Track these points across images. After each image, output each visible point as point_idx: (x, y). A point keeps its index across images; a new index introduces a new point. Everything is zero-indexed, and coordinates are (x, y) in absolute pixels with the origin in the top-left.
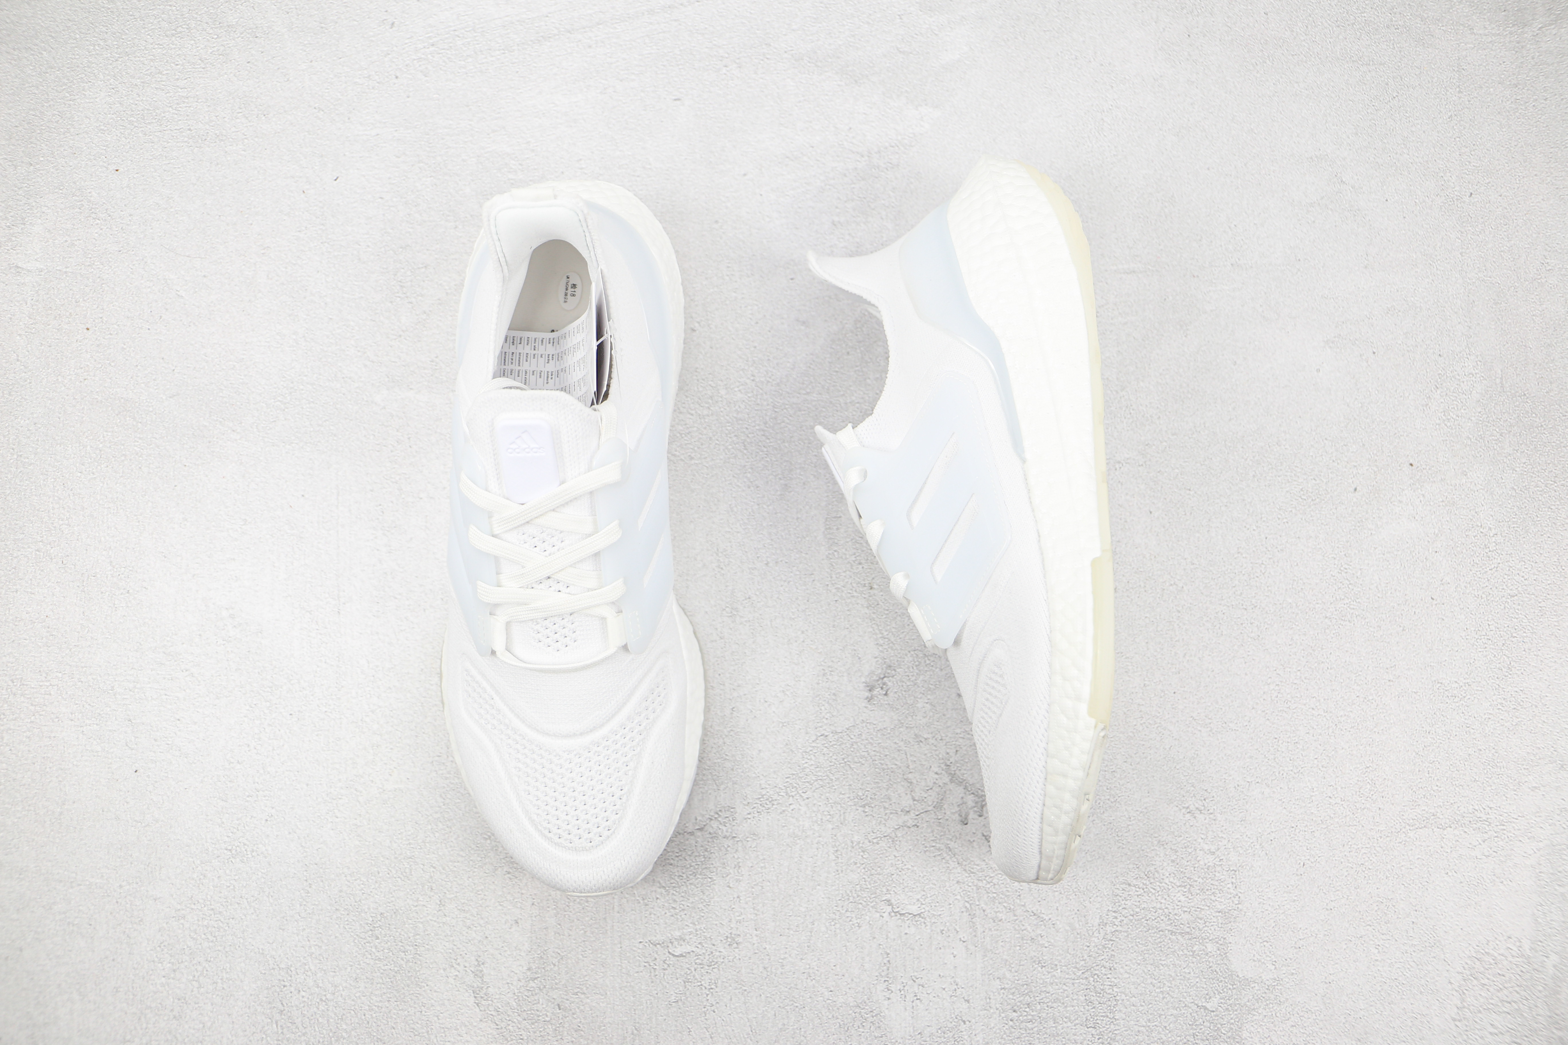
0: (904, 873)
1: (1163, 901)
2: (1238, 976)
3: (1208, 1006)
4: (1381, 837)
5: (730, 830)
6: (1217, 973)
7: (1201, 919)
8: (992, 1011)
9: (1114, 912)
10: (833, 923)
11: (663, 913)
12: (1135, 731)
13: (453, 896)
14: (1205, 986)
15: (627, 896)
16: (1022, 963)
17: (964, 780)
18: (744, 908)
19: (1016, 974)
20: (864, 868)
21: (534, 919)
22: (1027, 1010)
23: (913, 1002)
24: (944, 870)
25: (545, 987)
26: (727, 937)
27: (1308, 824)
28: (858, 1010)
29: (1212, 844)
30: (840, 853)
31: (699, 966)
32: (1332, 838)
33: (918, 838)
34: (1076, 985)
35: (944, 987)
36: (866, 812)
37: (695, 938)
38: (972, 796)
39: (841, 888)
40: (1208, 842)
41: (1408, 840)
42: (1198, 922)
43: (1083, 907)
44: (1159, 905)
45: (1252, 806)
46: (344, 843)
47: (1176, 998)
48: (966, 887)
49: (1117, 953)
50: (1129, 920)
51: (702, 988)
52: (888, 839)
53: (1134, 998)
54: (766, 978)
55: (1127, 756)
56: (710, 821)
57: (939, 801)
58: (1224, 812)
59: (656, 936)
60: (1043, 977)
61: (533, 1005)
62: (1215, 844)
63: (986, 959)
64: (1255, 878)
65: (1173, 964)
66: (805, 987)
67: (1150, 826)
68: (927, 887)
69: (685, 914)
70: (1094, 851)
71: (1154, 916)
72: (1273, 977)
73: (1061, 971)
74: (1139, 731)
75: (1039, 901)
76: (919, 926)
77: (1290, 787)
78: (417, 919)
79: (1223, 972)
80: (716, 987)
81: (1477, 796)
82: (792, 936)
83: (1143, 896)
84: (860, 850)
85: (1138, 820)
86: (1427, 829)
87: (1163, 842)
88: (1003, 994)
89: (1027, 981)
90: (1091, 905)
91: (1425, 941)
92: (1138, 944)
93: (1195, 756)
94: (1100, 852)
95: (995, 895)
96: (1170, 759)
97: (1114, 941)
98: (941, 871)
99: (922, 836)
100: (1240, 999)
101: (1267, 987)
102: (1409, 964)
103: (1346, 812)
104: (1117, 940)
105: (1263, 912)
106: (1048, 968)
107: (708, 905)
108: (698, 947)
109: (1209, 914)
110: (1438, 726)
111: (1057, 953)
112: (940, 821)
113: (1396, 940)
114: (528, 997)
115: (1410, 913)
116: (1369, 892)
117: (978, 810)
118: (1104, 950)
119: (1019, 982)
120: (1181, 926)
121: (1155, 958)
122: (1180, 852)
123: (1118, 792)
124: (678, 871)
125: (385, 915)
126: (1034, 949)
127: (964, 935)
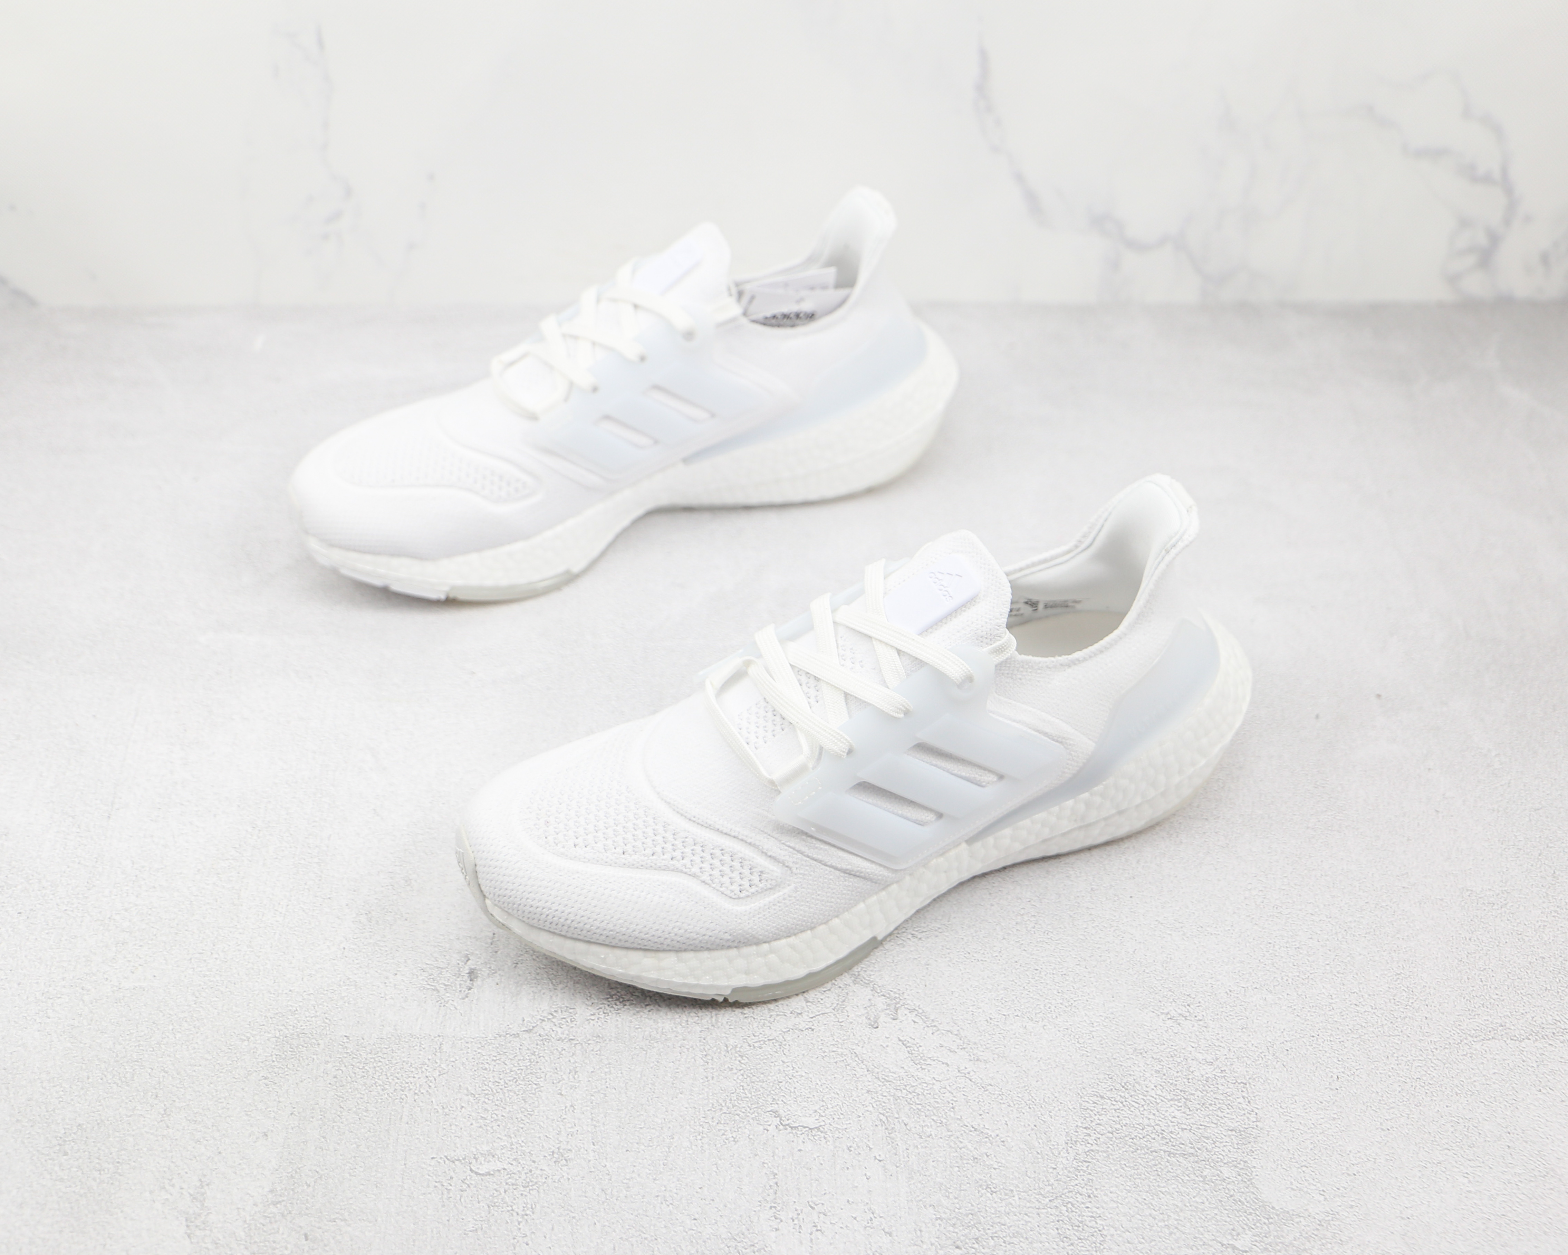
0: (795, 1080)
1: (1151, 1117)
2: (1273, 1208)
3: (1238, 1244)
4: (1436, 1049)
5: (566, 1032)
6: (1243, 1204)
7: (1207, 1138)
8: (925, 1247)
9: (1086, 1128)
10: (699, 1137)
11: (469, 1123)
12: (1086, 934)
13: (185, 1104)
14: (1228, 1219)
15: (421, 1104)
16: (963, 1187)
17: (872, 982)
18: (579, 1119)
19: (956, 1201)
20: (743, 1075)
21: (290, 1131)
22: (976, 1246)
23: (811, 1234)
24: (849, 1078)
25: (290, 1213)
26: (553, 1152)
27: (1334, 1033)
28: (733, 1243)
29: (1207, 1054)
30: (710, 1058)
31: (511, 1187)
32: (1370, 1049)
33: (814, 1042)
34: (1042, 1216)
35: (854, 1216)
36: (745, 1014)
37: (509, 1153)
38: (883, 997)
39: (710, 1097)
40: (1201, 1051)
41: (1474, 1052)
42: (1205, 1142)
43: (1042, 1122)
44: (1146, 1122)
45: (1253, 1012)
46: (50, 1045)
47: (1189, 1234)
48: (880, 1097)
49: (1096, 1177)
50: (1107, 1138)
51: (512, 1214)
52: (773, 1043)
53: (1127, 1233)
54: (603, 1202)
55: (1080, 959)
56: (541, 1023)
57: (840, 1003)
58: (1218, 1019)
59: (455, 1151)
60: (995, 1205)
61: (270, 1234)
62: (1211, 1054)
63: (912, 1182)
64: (1274, 1091)
65: (1177, 1192)
66: (659, 1214)
67: (1120, 1032)
68: (828, 1096)
69: (499, 1126)
70: (1049, 1059)
71: (1141, 1134)
72: (1324, 1210)
73: (1020, 1198)
74: (1092, 934)
75: (981, 1115)
76: (818, 1142)
77: (1300, 993)
78: (128, 1131)
79: (1251, 1202)
80: (533, 1213)
81: (1554, 1006)
82: (642, 1152)
83: (1122, 1110)
84: (737, 1055)
85: (1104, 1026)
86: (1497, 1041)
87: (1140, 1050)
88: (940, 1224)
89: (973, 1210)
90: (1053, 1120)
91: (1533, 1169)
92: (1124, 1166)
93: (1169, 960)
94: (1057, 1060)
95: (920, 1107)
96: (1136, 962)
97: (1089, 1162)
98: (845, 1078)
99: (819, 1040)
100: (1282, 1236)
101: (1319, 1222)
102: (1518, 1197)
103: (1381, 1021)
104: (1094, 1161)
105: (1293, 1131)
106: (1001, 1194)
107: (531, 1115)
108: (512, 1164)
109: (1217, 1133)
110: (1479, 933)
111: (1011, 1176)
112: (841, 1024)
113: (1491, 1168)
114: (263, 1225)
115: (1501, 1135)
116: (1436, 1110)
117: (890, 1013)
118: (1077, 1173)
119: (961, 1211)
120: (1181, 1146)
121: (1151, 1184)
122: (1166, 1062)
123: (1072, 996)
124: (493, 1077)
125: (84, 1127)
126: (979, 1171)
127: (880, 1153)
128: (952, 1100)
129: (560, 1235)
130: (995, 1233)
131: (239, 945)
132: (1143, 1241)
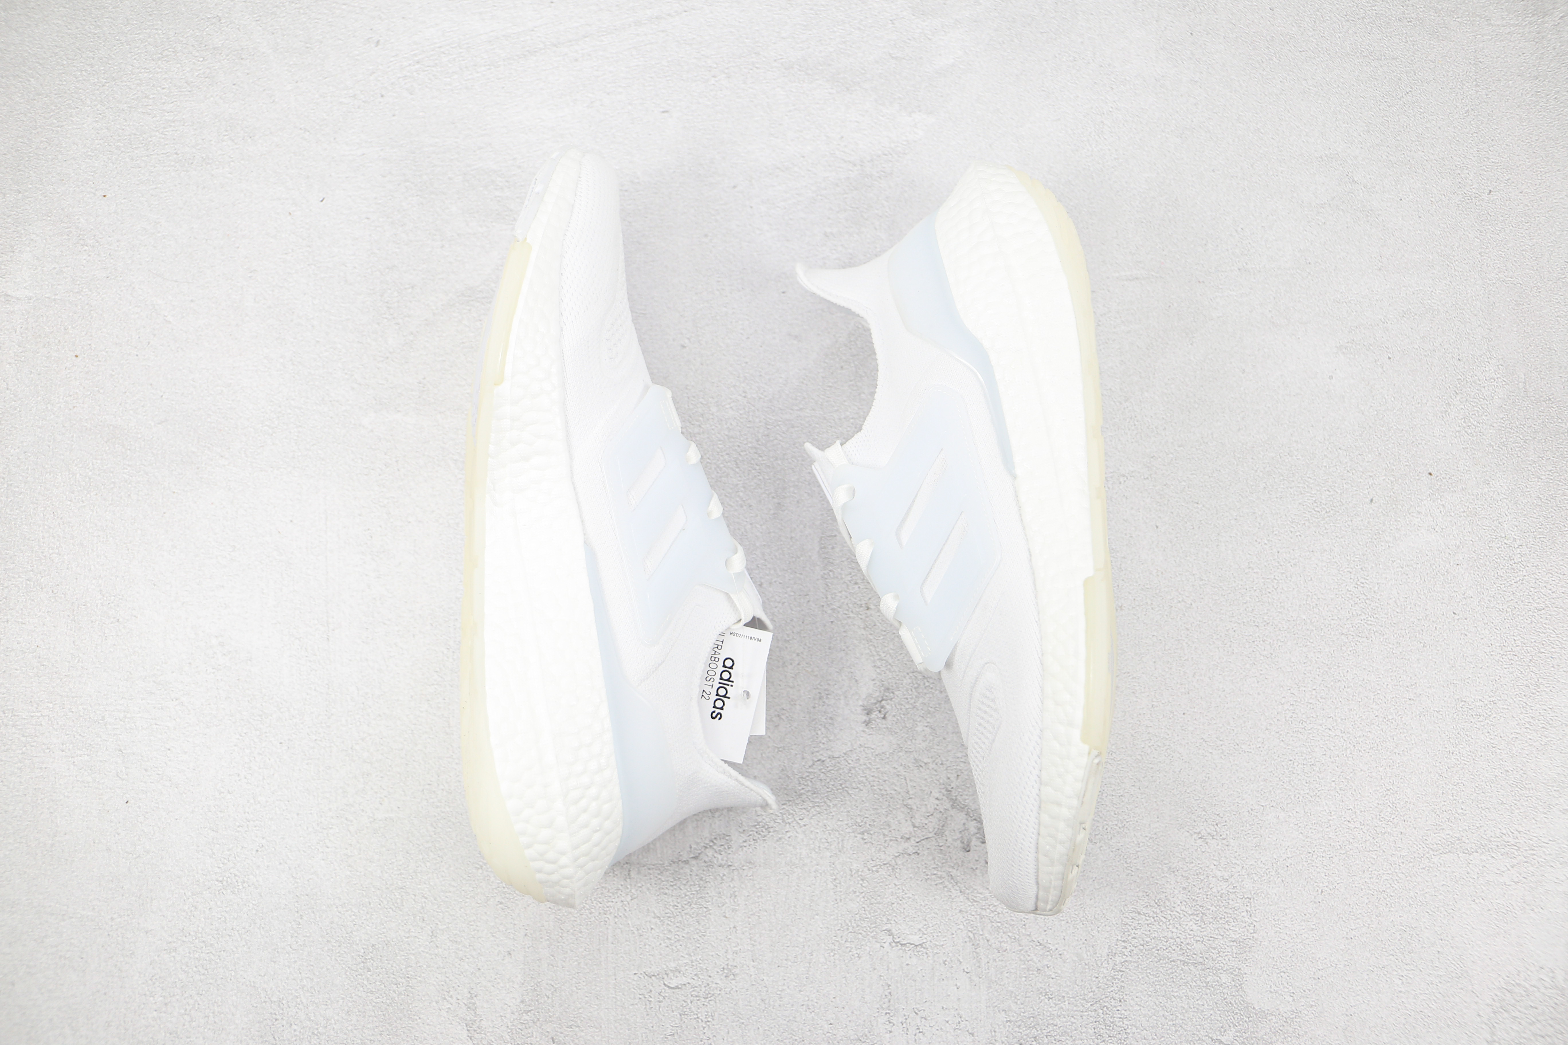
0: (905, 901)
1: (1175, 930)
2: (1254, 1008)
3: (1223, 1039)
4: (1403, 863)
5: (725, 859)
6: (1232, 1005)
7: (1214, 949)
9: (1124, 941)
10: (832, 954)
11: (658, 943)
12: (1143, 754)
13: (445, 926)
14: (1220, 1019)
15: (621, 926)
16: (1028, 995)
17: (966, 806)
18: (741, 939)
19: (1022, 1006)
20: (864, 897)
21: (527, 950)
23: (915, 1035)
24: (945, 899)
25: (538, 1020)
26: (723, 968)
27: (1326, 849)
29: (1225, 871)
30: (838, 882)
31: (695, 998)
32: (1352, 864)
33: (919, 865)
34: (1084, 1017)
35: (947, 1020)
36: (865, 839)
37: (691, 969)
38: (975, 821)
39: (840, 918)
40: (1221, 869)
41: (1432, 865)
42: (1212, 952)
43: (1091, 937)
44: (1170, 935)
45: (1267, 830)
46: (335, 873)
47: (1189, 1031)
48: (969, 916)
49: (1127, 985)
50: (1139, 950)
51: (698, 1021)
52: (887, 867)
53: (1145, 1031)
54: (764, 1011)
55: (1135, 780)
56: (705, 849)
57: (941, 828)
58: (1238, 837)
59: (650, 968)
60: (1050, 1009)
61: (527, 1038)
62: (1228, 871)
63: (991, 990)
64: (1271, 905)
65: (1185, 996)
66: (804, 1020)
67: (1160, 852)
68: (929, 916)
69: (681, 945)
70: (1102, 878)
71: (1165, 946)
72: (1291, 1009)
73: (1069, 1003)
74: (1148, 754)
75: (1045, 931)
76: (921, 957)
77: (1306, 811)
78: (409, 950)
79: (1239, 1004)
80: (713, 1020)
81: (1505, 819)
82: (790, 967)
83: (1153, 925)
84: (859, 879)
85: (1148, 846)
86: (1452, 854)
87: (1173, 868)
88: (1009, 1026)
89: (1034, 1014)
90: (1099, 934)
91: (1452, 972)
92: (1149, 974)
93: (1207, 779)
94: (1108, 880)
95: (999, 924)
96: (1180, 782)
97: (1123, 971)
98: (943, 899)
99: (923, 863)
100: (1257, 1032)
101: (1285, 1020)
102: (1435, 996)
103: (1366, 837)
104: (1127, 970)
105: (1280, 941)
106: (1055, 1000)
107: (704, 936)
108: (694, 979)
109: (1222, 944)
110: (1462, 746)
111: (1065, 985)
112: (941, 848)
113: (1421, 971)
114: (522, 1030)
115: (1435, 942)
116: (1391, 920)
117: (980, 836)
118: (1113, 981)
119: (1025, 1014)
120: (1194, 956)
121: (1167, 990)
122: (1192, 880)
123: (1126, 817)
124: (673, 901)
125: (377, 947)
126: (1040, 980)
127: (968, 966)
128: (1024, 918)
129: (734, 1038)
130: (1049, 1032)
131: (458, 776)
132: (1155, 1037)
